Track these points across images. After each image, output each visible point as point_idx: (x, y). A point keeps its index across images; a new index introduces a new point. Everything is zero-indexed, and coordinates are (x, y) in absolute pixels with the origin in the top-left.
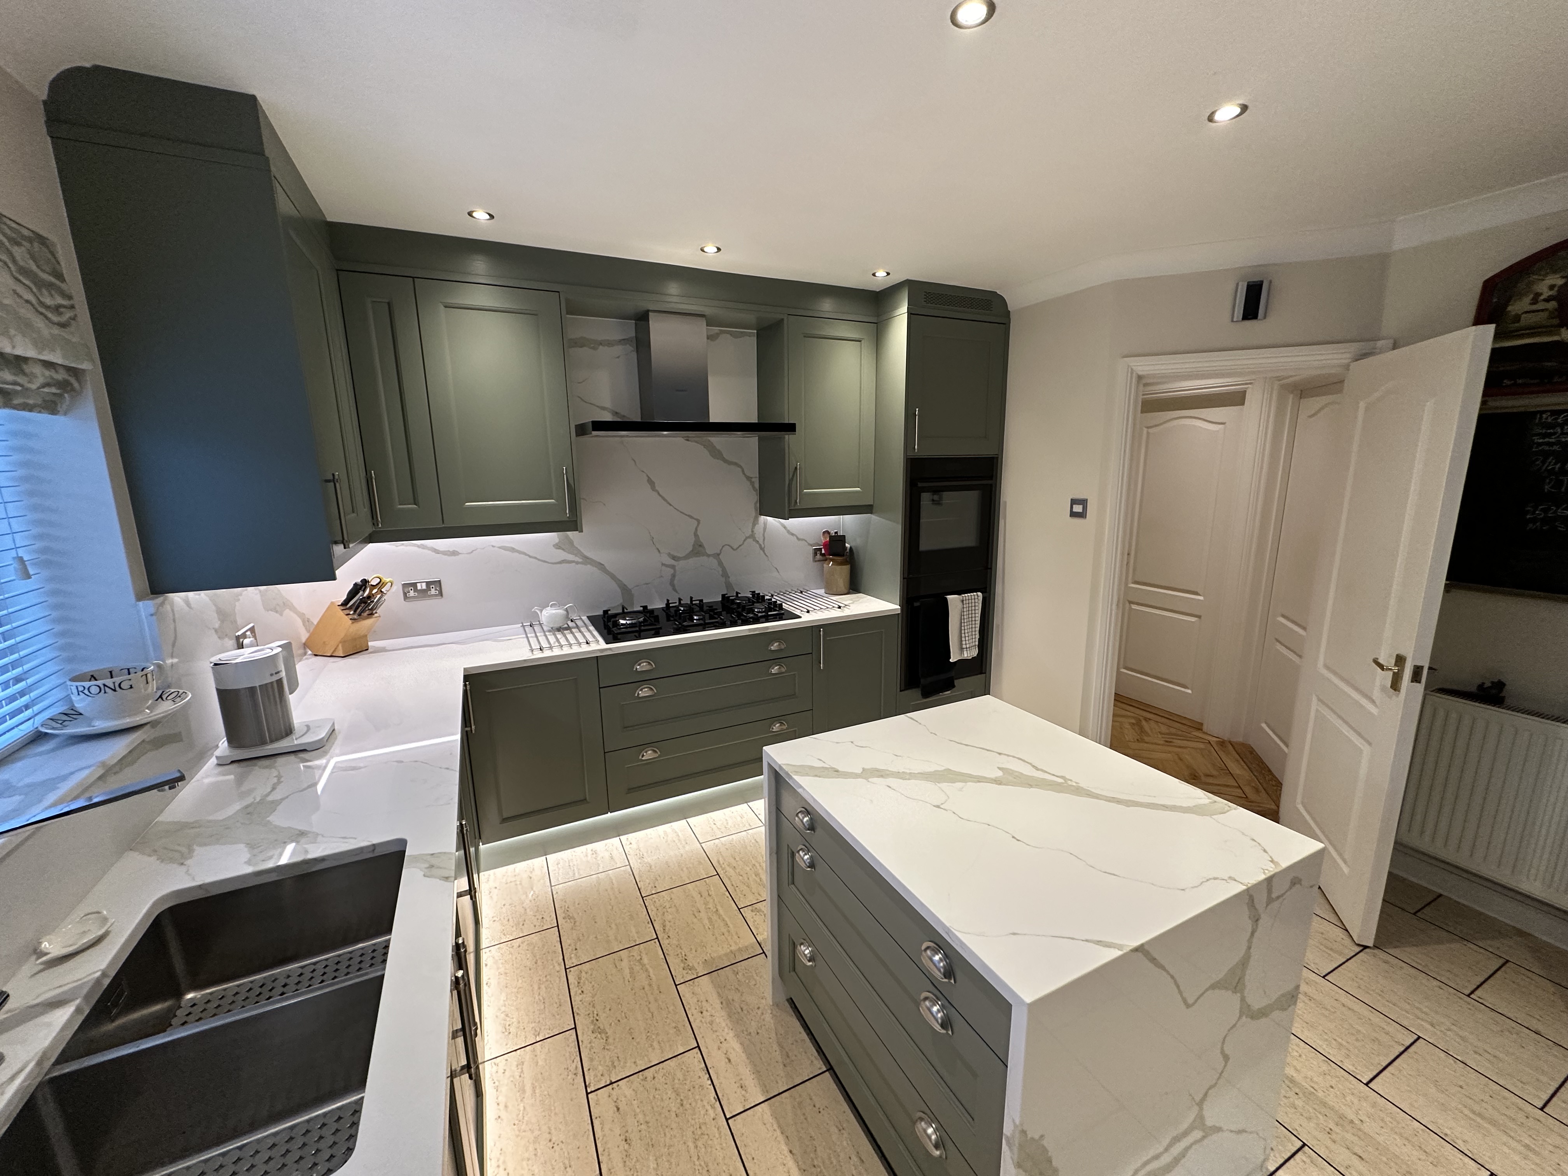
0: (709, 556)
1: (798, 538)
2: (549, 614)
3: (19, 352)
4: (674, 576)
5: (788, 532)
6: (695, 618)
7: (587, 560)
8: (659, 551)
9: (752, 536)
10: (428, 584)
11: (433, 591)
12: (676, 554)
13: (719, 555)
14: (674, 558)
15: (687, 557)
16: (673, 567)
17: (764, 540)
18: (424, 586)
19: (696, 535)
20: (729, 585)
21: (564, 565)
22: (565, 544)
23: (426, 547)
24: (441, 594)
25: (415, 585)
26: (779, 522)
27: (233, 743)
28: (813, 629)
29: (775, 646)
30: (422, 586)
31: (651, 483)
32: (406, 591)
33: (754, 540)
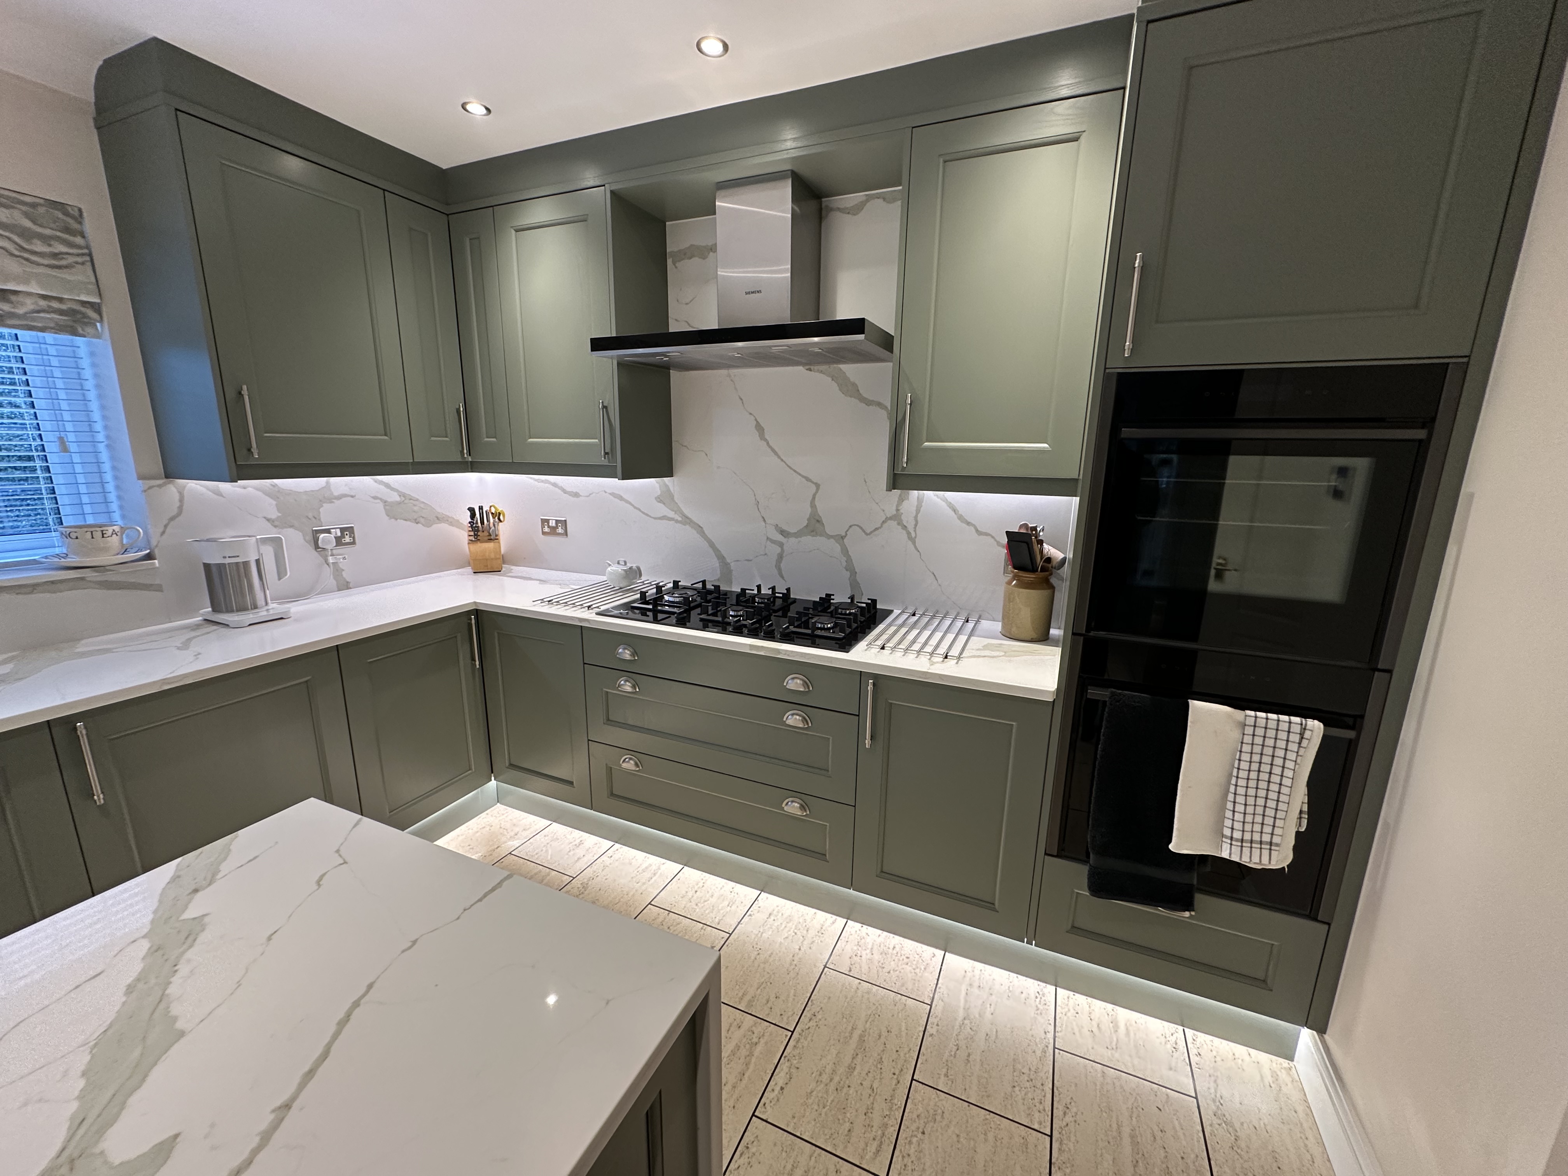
0: (829, 537)
1: (977, 530)
4: (780, 557)
5: (961, 518)
6: (731, 613)
7: (687, 521)
8: (764, 521)
9: (897, 517)
10: (558, 522)
11: (560, 530)
12: (785, 528)
13: (843, 538)
14: (783, 532)
15: (798, 534)
16: (781, 545)
17: (916, 525)
18: (554, 525)
19: (813, 505)
20: (854, 584)
21: (666, 522)
22: (666, 498)
23: (555, 485)
24: (566, 534)
25: (547, 521)
26: (945, 500)
27: (216, 609)
28: (860, 677)
29: (794, 684)
30: (553, 523)
31: (759, 428)
32: (543, 527)
33: (900, 523)
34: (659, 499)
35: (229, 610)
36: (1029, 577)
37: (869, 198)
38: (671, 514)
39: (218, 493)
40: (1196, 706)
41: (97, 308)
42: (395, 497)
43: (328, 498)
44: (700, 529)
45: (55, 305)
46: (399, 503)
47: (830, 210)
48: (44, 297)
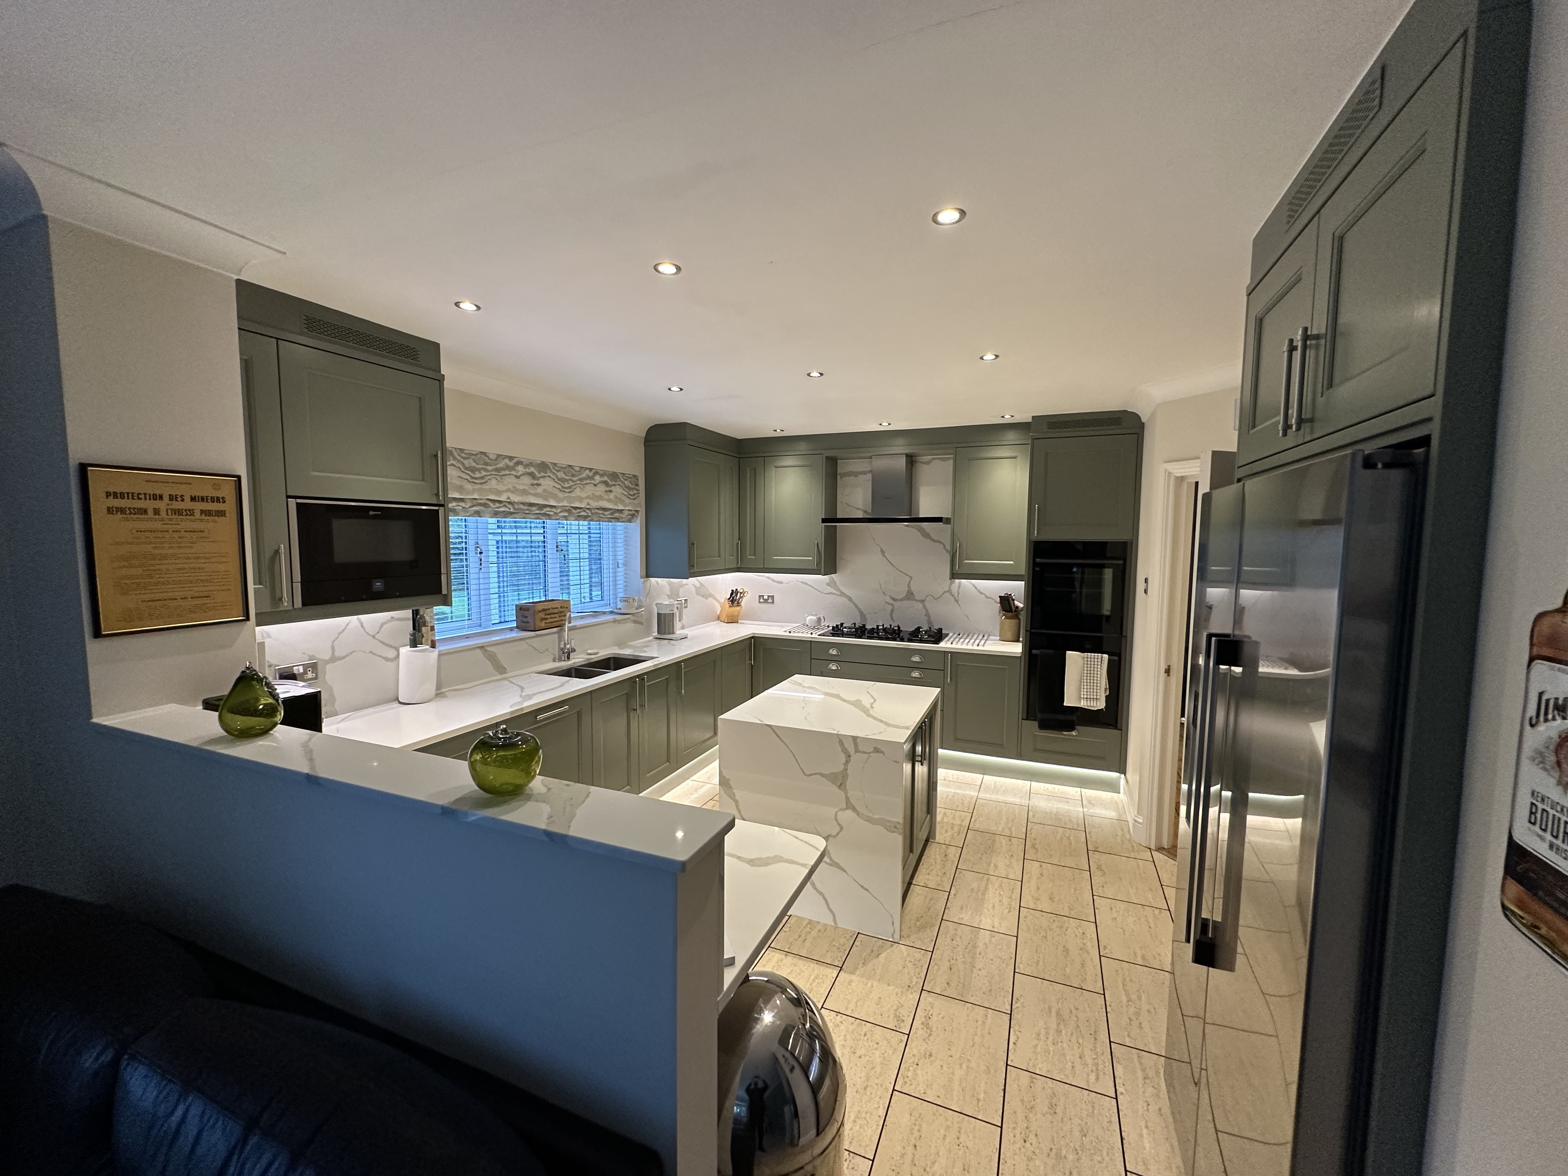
0: (917, 601)
1: (986, 597)
2: (810, 619)
3: (620, 508)
4: (892, 611)
5: (979, 591)
7: (843, 594)
8: (884, 594)
9: (950, 591)
10: (769, 596)
11: (770, 601)
12: (896, 597)
13: (924, 601)
14: (894, 599)
15: (902, 600)
16: (893, 605)
17: (958, 595)
19: (909, 586)
20: (929, 622)
21: (831, 595)
22: (832, 584)
23: (768, 578)
24: (773, 602)
25: (763, 596)
26: (971, 583)
27: (659, 632)
28: (945, 653)
29: (916, 659)
30: (766, 597)
31: (883, 552)
32: (760, 599)
33: (951, 593)
34: (828, 584)
35: (665, 634)
36: (1010, 614)
37: (934, 459)
38: (835, 591)
39: (657, 582)
40: (1068, 652)
41: (637, 511)
42: (698, 585)
43: (682, 586)
44: (850, 599)
45: (631, 513)
46: (700, 587)
47: (916, 462)
48: (629, 510)
